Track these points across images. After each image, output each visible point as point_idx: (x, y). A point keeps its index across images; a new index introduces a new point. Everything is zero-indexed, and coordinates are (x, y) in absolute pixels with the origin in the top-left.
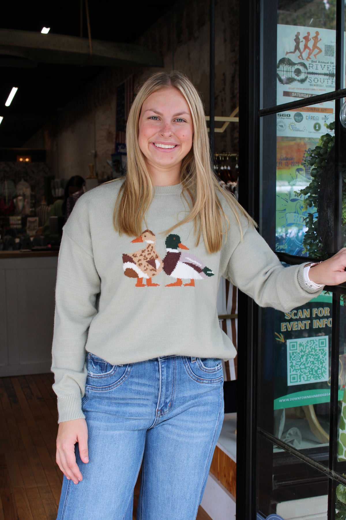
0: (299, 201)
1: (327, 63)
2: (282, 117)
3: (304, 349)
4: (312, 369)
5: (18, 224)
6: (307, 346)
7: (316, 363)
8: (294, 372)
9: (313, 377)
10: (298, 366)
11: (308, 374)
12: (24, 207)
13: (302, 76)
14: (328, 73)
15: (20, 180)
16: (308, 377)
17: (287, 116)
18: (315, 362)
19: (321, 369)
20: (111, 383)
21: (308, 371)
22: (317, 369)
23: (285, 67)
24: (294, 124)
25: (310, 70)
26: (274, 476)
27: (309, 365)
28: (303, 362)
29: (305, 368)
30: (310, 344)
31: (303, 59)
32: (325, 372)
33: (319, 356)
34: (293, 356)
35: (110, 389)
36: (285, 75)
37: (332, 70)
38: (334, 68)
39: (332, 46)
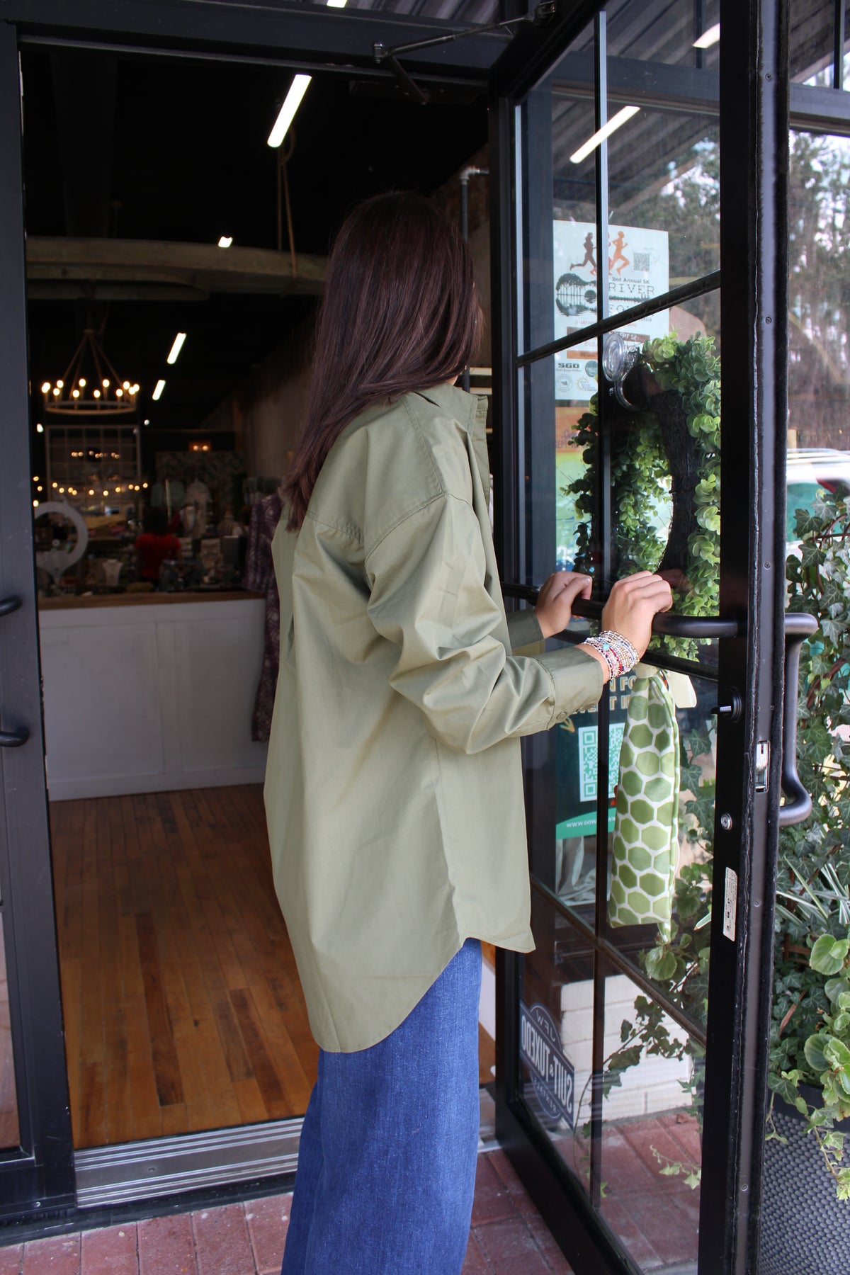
1: (639, 282)
2: (565, 368)
8: (590, 780)
14: (640, 298)
15: (194, 481)
17: (574, 367)
21: (615, 778)
23: (568, 289)
24: (585, 379)
25: (611, 293)
26: (557, 944)
34: (588, 755)
36: (569, 302)
37: (646, 292)
38: (650, 289)
39: (646, 255)
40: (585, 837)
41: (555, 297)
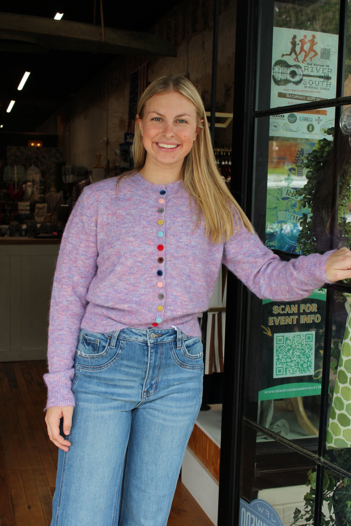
0: (290, 199)
1: (323, 66)
2: (276, 117)
3: (290, 343)
4: (298, 363)
5: (27, 210)
6: (294, 340)
7: (302, 358)
8: (279, 365)
9: (298, 371)
10: (284, 359)
11: (294, 367)
12: (33, 193)
13: (297, 78)
14: (323, 76)
15: (31, 165)
16: (294, 370)
17: (281, 117)
18: (301, 356)
19: (307, 363)
20: (102, 363)
21: (294, 364)
22: (303, 363)
23: (280, 69)
24: (287, 124)
25: (306, 72)
26: (256, 465)
27: (295, 358)
28: (289, 356)
29: (291, 361)
30: (297, 339)
32: (310, 366)
33: (305, 350)
34: (279, 350)
35: (101, 369)
36: (280, 77)
37: (327, 73)
38: (330, 70)
39: (328, 49)
40: (274, 400)
41: (272, 74)
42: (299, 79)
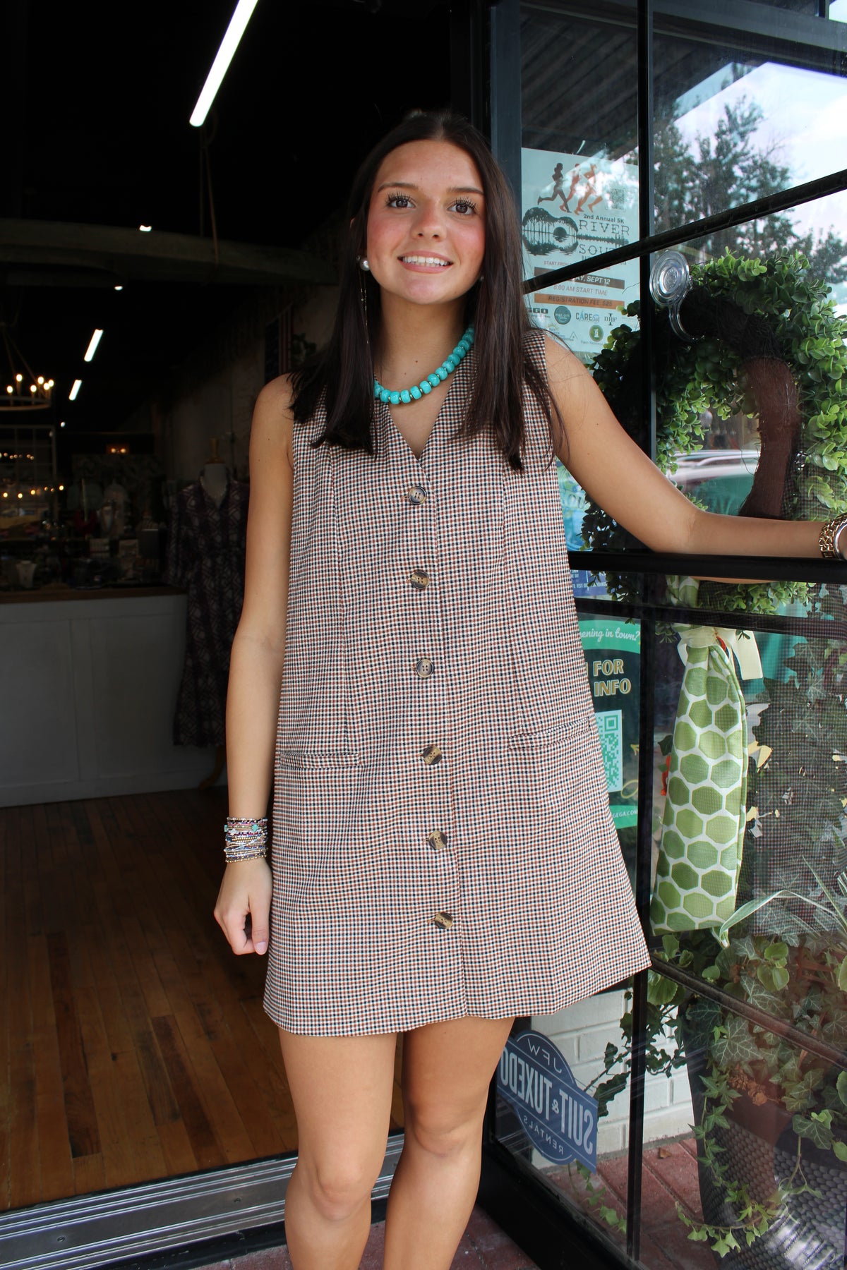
1: (612, 220)
13: (568, 242)
14: (614, 238)
17: (542, 312)
19: (610, 770)
23: (537, 224)
24: (554, 326)
25: (582, 232)
31: (568, 211)
32: (616, 775)
36: (537, 239)
37: (621, 233)
38: (625, 229)
39: (620, 191)
42: (571, 244)
